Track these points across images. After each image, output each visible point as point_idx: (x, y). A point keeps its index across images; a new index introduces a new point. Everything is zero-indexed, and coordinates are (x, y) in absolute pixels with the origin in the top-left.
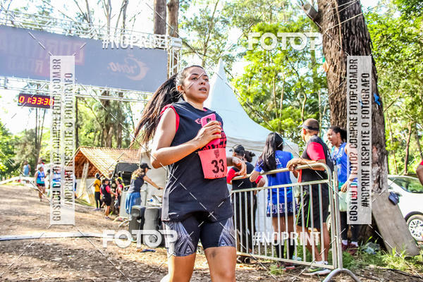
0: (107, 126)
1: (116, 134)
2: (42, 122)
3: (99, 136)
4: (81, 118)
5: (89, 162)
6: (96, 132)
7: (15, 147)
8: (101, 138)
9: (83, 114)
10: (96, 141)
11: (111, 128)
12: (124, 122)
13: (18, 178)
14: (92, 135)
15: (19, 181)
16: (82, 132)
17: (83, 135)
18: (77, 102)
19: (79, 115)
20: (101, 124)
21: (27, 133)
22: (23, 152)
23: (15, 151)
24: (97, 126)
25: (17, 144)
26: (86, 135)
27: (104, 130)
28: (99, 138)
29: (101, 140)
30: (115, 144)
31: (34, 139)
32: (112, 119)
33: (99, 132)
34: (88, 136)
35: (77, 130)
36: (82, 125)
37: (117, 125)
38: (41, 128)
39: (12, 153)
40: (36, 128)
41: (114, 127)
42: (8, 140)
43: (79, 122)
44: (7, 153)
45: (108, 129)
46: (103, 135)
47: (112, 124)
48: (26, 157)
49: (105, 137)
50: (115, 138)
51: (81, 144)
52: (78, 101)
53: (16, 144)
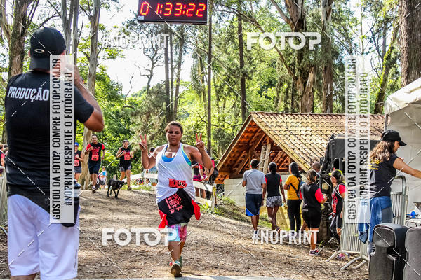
0: (301, 70)
1: (320, 86)
2: (176, 70)
3: (287, 92)
4: (250, 58)
5: (272, 143)
6: (281, 85)
7: (132, 119)
8: (291, 96)
9: (253, 52)
10: (281, 104)
11: (311, 75)
12: (336, 62)
13: (139, 176)
14: (272, 92)
15: (141, 181)
16: (253, 87)
17: (255, 92)
18: (240, 26)
19: (245, 53)
20: (289, 68)
21: (149, 93)
22: (145, 130)
23: (132, 128)
24: (282, 72)
25: (135, 114)
26: (260, 93)
27: (296, 79)
28: (287, 97)
29: (290, 100)
30: (319, 106)
31: (164, 104)
32: (311, 58)
33: (286, 86)
34: (264, 93)
35: (243, 82)
36: (252, 72)
37: (321, 68)
38: (175, 83)
39: (126, 132)
40: (167, 83)
41: (317, 72)
42: (119, 108)
43: (246, 66)
44: (117, 133)
45: (305, 78)
46: (295, 91)
47: (312, 66)
48: (152, 138)
49: (299, 92)
50: (320, 96)
51: (252, 109)
52: (243, 26)
53: (132, 115)
